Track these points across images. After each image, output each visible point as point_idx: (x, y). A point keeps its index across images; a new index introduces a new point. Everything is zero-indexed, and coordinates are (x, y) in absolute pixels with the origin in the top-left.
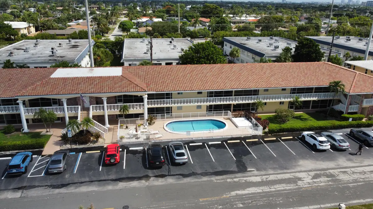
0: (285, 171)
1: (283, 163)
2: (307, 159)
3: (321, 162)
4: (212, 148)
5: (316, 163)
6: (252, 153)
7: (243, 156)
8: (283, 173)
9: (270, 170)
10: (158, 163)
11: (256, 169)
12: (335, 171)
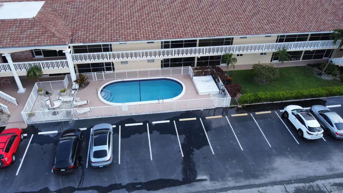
0: (253, 181)
1: (250, 164)
2: (286, 156)
3: (307, 163)
4: (156, 133)
5: (299, 164)
6: (210, 144)
7: (195, 150)
8: (248, 185)
9: (230, 179)
10: (64, 170)
11: (209, 176)
12: (326, 182)
